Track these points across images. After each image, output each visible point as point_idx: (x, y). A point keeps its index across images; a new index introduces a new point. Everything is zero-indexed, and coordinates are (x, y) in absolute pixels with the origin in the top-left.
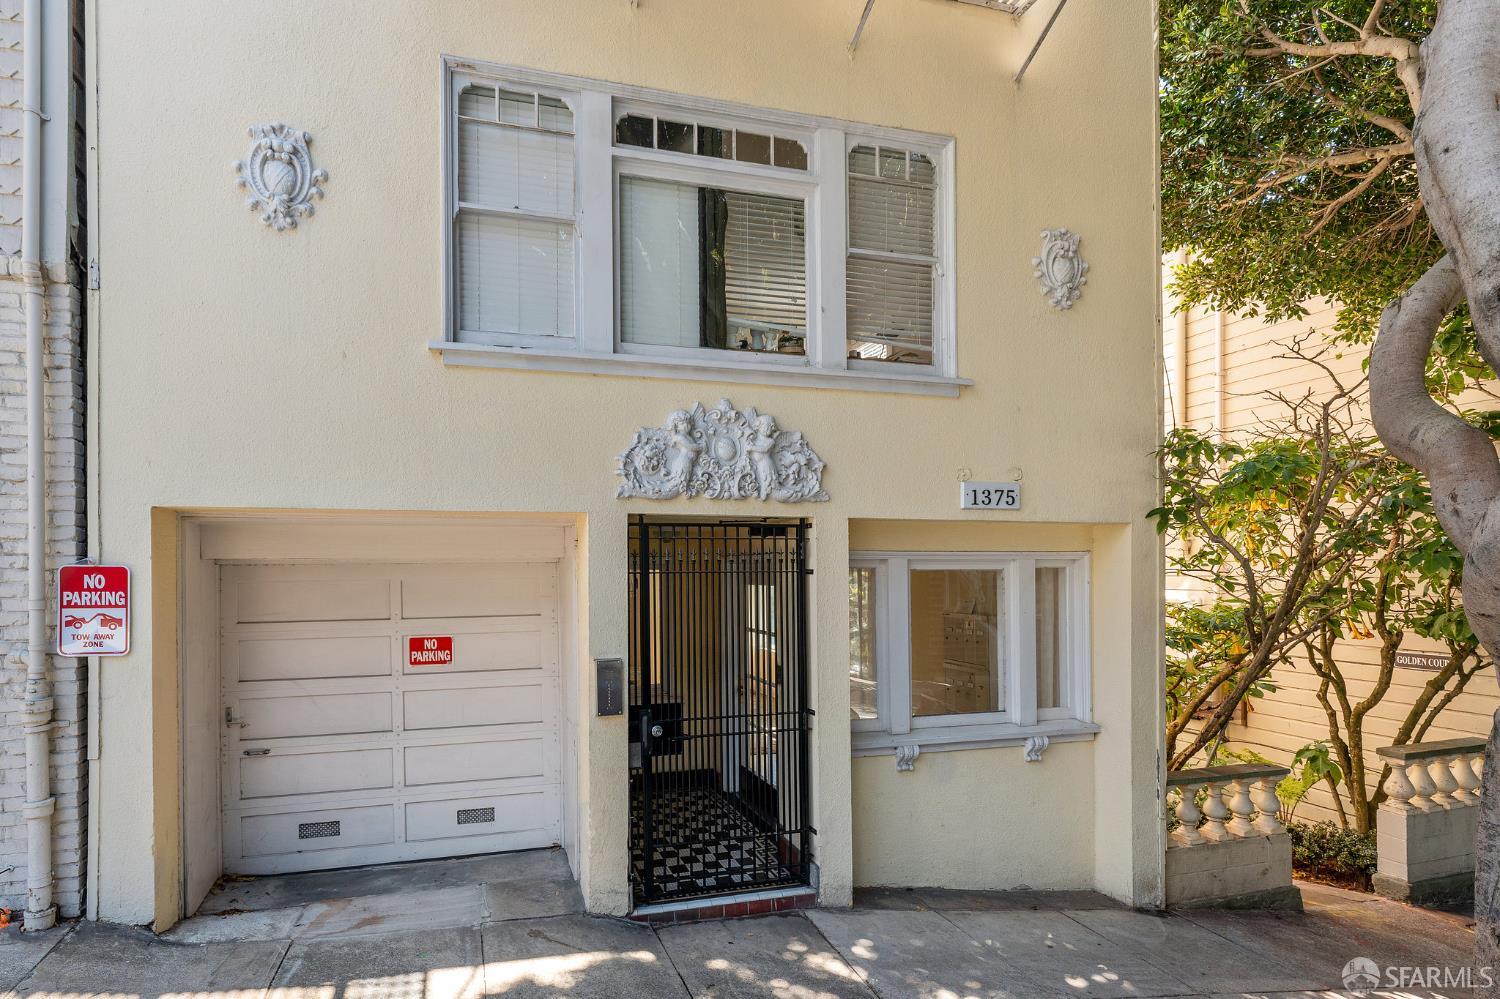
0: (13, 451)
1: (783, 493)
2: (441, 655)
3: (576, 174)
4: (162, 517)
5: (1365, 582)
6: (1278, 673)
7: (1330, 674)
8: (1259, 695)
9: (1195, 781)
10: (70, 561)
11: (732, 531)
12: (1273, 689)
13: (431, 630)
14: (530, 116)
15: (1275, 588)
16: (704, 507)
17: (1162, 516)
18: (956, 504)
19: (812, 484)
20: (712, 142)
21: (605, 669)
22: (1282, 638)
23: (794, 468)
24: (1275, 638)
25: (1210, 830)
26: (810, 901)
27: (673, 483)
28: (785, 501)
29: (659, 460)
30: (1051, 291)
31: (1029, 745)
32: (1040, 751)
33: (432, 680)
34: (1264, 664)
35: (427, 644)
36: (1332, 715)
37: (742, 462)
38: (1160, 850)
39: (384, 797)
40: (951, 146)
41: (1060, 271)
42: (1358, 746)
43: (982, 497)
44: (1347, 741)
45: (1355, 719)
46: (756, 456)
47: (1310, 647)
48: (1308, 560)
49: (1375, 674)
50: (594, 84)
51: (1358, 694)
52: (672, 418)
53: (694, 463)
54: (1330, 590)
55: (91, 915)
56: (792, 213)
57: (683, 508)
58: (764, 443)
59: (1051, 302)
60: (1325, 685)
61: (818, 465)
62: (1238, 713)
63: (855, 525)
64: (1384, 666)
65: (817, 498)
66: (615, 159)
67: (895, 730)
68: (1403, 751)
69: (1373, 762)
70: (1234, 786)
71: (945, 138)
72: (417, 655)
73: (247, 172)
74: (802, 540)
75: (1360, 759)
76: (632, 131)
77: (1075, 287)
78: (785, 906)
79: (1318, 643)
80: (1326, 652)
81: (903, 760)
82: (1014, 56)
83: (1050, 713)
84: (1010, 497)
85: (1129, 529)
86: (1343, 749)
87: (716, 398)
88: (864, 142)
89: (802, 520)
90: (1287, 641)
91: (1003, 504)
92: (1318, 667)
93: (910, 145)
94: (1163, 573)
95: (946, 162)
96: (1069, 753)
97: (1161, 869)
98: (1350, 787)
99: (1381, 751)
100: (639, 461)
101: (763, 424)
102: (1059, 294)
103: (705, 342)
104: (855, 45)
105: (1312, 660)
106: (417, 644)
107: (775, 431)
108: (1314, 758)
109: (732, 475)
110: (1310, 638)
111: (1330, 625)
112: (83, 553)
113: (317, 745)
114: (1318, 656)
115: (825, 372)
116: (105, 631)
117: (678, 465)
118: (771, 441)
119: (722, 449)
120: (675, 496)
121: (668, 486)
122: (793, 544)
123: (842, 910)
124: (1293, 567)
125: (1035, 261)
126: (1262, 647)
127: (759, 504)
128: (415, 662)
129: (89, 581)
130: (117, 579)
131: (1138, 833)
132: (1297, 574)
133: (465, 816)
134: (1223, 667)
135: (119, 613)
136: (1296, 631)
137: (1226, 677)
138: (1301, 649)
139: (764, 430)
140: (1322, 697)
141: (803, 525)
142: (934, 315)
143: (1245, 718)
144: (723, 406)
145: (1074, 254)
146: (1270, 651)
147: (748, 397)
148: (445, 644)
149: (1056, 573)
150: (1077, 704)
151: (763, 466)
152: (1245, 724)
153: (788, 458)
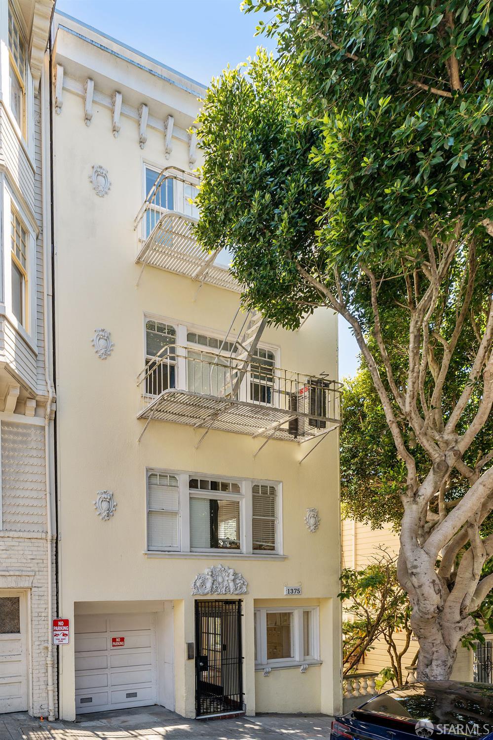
0: (41, 587)
1: (237, 592)
2: (121, 643)
3: (179, 498)
4: (77, 604)
5: (402, 614)
6: (375, 643)
7: (391, 644)
8: (369, 651)
9: (351, 677)
10: (55, 618)
11: (220, 603)
12: (374, 648)
13: (118, 635)
14: (167, 481)
15: (374, 617)
16: (215, 597)
17: (342, 596)
18: (283, 594)
19: (244, 589)
20: (215, 486)
21: (189, 646)
22: (376, 633)
23: (240, 584)
24: (374, 632)
25: (355, 693)
26: (243, 714)
27: (207, 590)
28: (237, 594)
29: (203, 584)
30: (310, 527)
31: (302, 667)
32: (305, 669)
33: (119, 651)
34: (371, 640)
35: (117, 640)
36: (392, 657)
37: (226, 583)
38: (341, 699)
39: (105, 689)
40: (281, 484)
41: (312, 521)
42: (400, 667)
43: (291, 591)
44: (396, 666)
45: (399, 658)
46: (229, 581)
47: (385, 635)
48: (383, 609)
49: (405, 643)
50: (185, 472)
51: (399, 650)
52: (206, 571)
53: (213, 584)
54: (390, 617)
55: (61, 718)
56: (235, 506)
57: (209, 597)
58: (232, 577)
59: (309, 530)
60: (390, 647)
61: (246, 583)
62: (361, 659)
63: (256, 601)
64: (407, 640)
65: (246, 593)
66: (190, 493)
67: (263, 663)
68: (413, 667)
69: (404, 672)
70: (362, 680)
71: (280, 482)
72: (114, 643)
73: (97, 505)
74: (240, 606)
75: (401, 672)
76: (193, 484)
77: (316, 525)
78: (237, 716)
79: (387, 634)
80: (390, 636)
81: (266, 673)
82: (299, 456)
83: (307, 657)
84: (298, 591)
85: (332, 600)
86: (395, 668)
87: (218, 564)
88: (256, 484)
89: (240, 600)
90: (378, 633)
91: (296, 593)
92: (387, 641)
93: (269, 484)
94: (342, 612)
95: (279, 489)
96: (313, 670)
97: (342, 705)
98: (397, 680)
99: (406, 668)
100: (198, 584)
101: (231, 571)
102: (312, 528)
103: (212, 546)
104: (255, 456)
105: (386, 639)
106: (114, 640)
107: (235, 574)
108: (386, 673)
109: (223, 587)
110: (385, 632)
111: (391, 627)
112: (58, 616)
113: (89, 673)
114: (387, 637)
115: (247, 555)
116: (64, 637)
117: (209, 585)
118: (233, 577)
119: (220, 579)
120: (207, 594)
121: (206, 591)
122: (237, 607)
123: (253, 717)
124: (380, 610)
125: (305, 518)
126: (371, 635)
127: (229, 595)
128: (114, 646)
129: (60, 623)
130: (66, 623)
131: (335, 694)
132: (381, 612)
133: (129, 695)
134: (358, 642)
135: (66, 632)
136: (381, 629)
137: (359, 645)
138: (382, 635)
139: (232, 573)
140: (389, 651)
141: (240, 601)
142: (275, 535)
143: (364, 661)
144: (220, 567)
145: (316, 516)
146: (373, 636)
147: (227, 563)
148: (122, 639)
149: (308, 612)
150: (315, 655)
151: (231, 584)
152: (364, 663)
153: (238, 581)
